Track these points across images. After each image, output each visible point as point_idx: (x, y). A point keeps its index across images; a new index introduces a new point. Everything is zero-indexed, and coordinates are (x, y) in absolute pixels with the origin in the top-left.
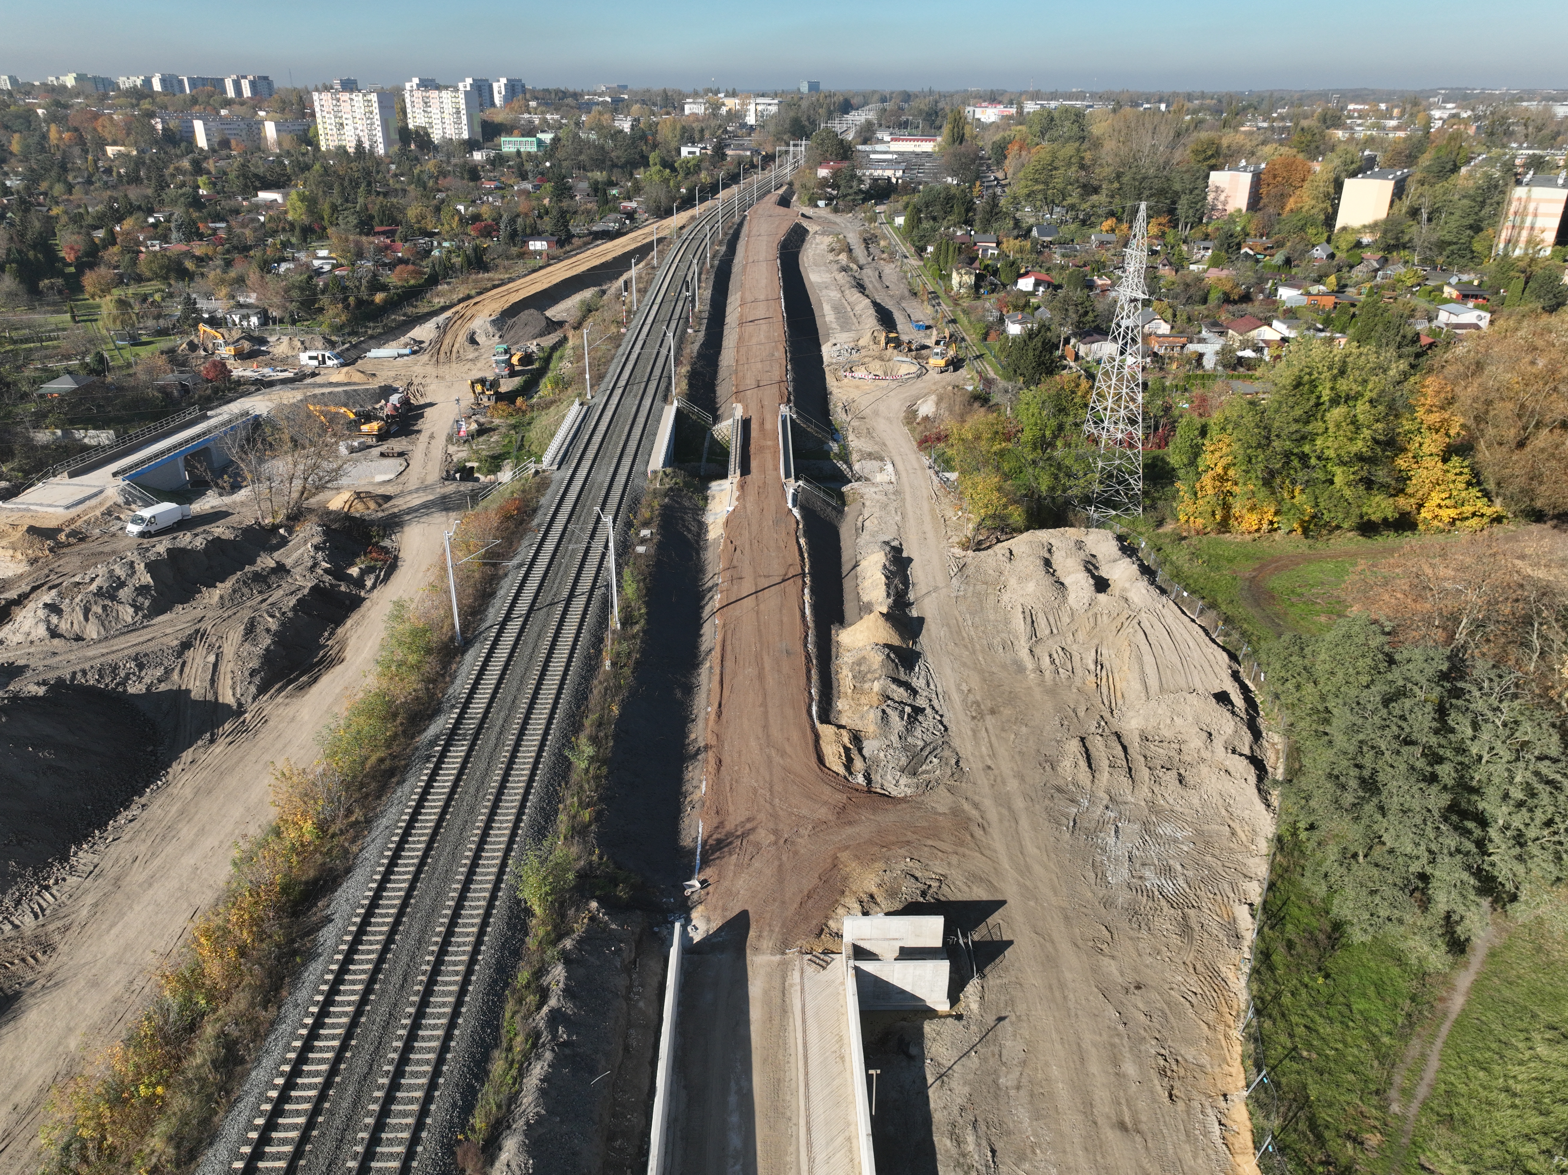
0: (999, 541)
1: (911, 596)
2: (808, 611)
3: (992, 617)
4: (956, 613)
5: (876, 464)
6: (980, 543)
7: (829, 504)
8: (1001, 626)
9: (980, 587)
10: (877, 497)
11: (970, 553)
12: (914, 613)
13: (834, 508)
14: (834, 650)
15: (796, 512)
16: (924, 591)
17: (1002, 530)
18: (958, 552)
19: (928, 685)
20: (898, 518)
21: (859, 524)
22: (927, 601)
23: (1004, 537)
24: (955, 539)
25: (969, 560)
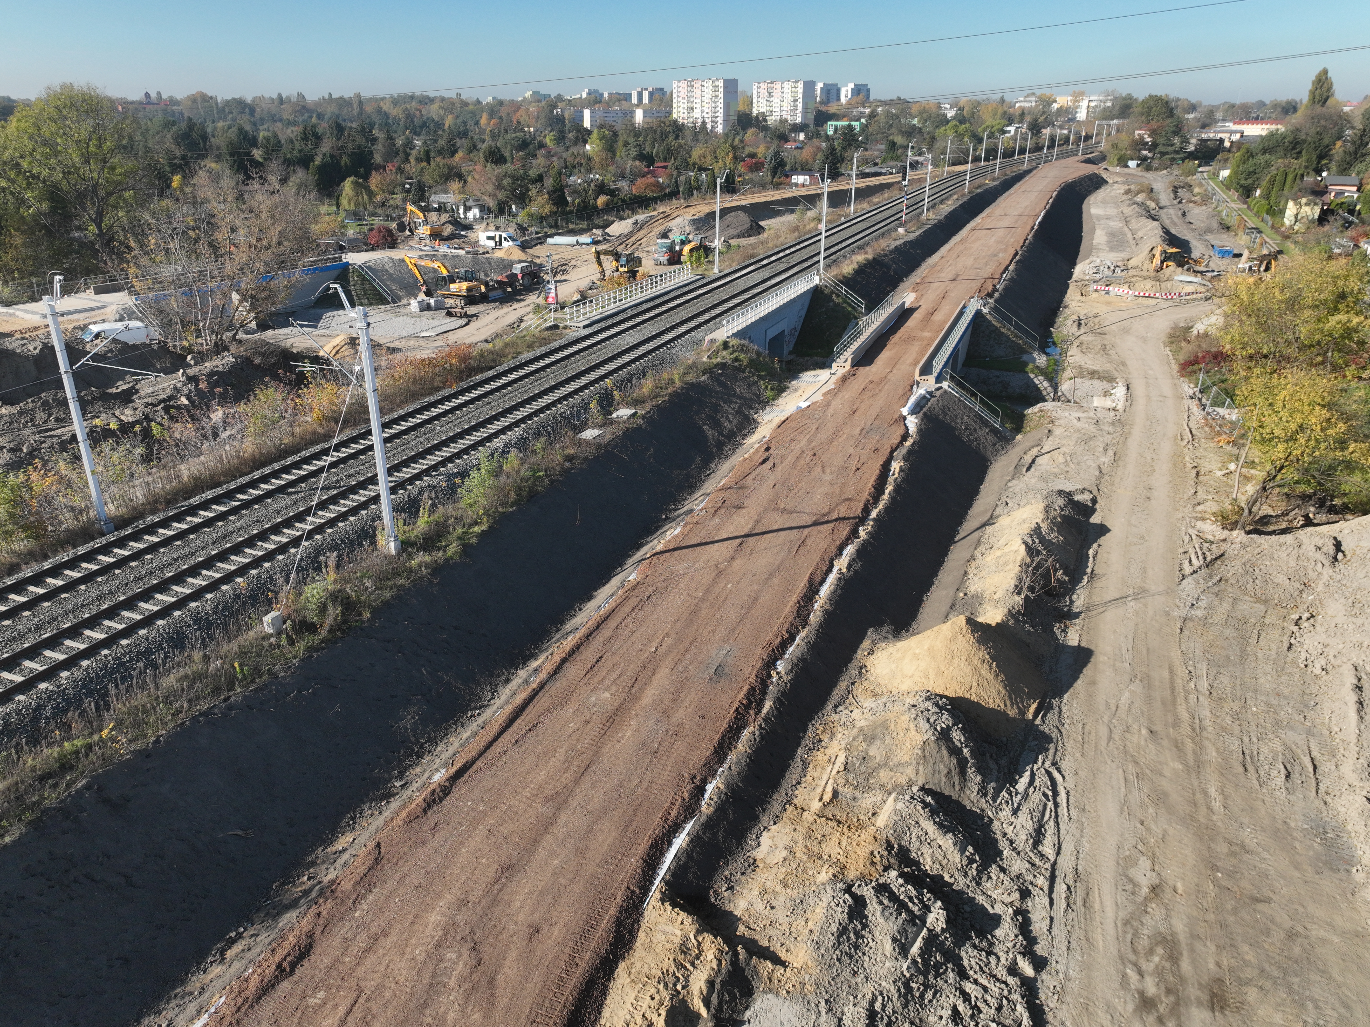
0: (1309, 522)
1: (1080, 599)
2: (826, 590)
3: (1266, 682)
4: (1176, 655)
5: (1099, 385)
6: (1265, 520)
7: (985, 423)
8: (1287, 712)
9: (1247, 607)
10: (1079, 425)
11: (1238, 535)
12: (1073, 638)
13: (994, 431)
14: (843, 685)
15: (912, 423)
16: (1112, 593)
17: (1321, 504)
18: (1212, 529)
19: (1038, 836)
20: (1106, 460)
21: (1028, 459)
22: (1111, 614)
23: (1323, 517)
24: (1211, 507)
25: (1232, 550)
